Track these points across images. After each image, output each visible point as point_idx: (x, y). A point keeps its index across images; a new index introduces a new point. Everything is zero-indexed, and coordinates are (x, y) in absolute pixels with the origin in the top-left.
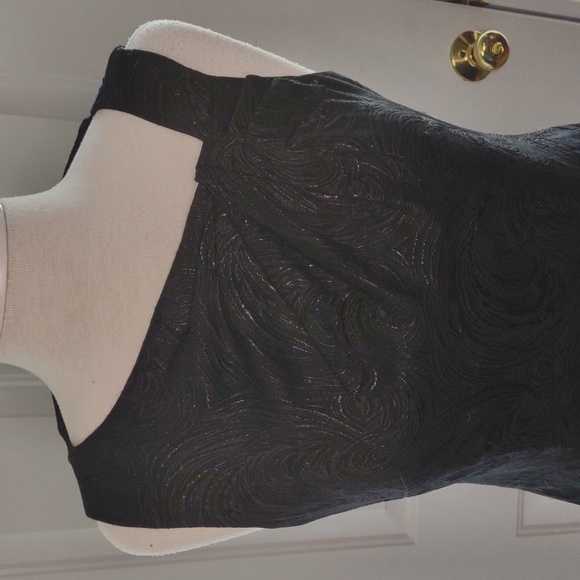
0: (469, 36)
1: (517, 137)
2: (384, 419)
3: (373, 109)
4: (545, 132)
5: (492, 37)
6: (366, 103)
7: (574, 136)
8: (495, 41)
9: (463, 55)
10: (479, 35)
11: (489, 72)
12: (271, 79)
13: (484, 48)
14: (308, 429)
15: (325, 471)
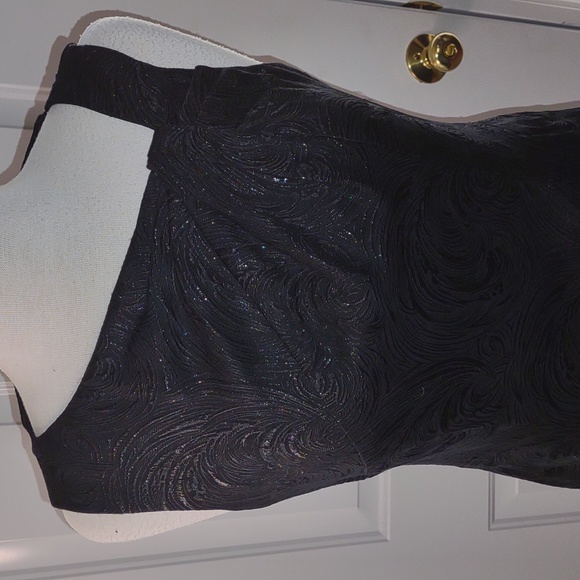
0: (423, 39)
1: (464, 124)
2: (340, 394)
3: (320, 95)
4: (492, 120)
5: (445, 39)
6: (314, 90)
7: (518, 122)
8: (448, 43)
9: (419, 58)
10: (433, 37)
11: (444, 74)
12: (221, 69)
13: (438, 50)
14: (266, 408)
15: (284, 449)
